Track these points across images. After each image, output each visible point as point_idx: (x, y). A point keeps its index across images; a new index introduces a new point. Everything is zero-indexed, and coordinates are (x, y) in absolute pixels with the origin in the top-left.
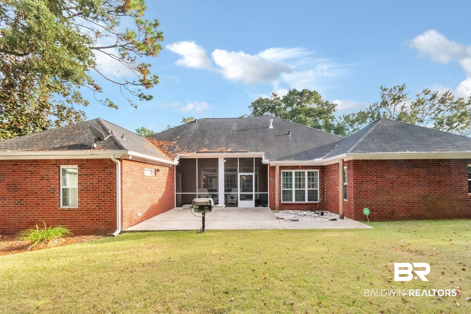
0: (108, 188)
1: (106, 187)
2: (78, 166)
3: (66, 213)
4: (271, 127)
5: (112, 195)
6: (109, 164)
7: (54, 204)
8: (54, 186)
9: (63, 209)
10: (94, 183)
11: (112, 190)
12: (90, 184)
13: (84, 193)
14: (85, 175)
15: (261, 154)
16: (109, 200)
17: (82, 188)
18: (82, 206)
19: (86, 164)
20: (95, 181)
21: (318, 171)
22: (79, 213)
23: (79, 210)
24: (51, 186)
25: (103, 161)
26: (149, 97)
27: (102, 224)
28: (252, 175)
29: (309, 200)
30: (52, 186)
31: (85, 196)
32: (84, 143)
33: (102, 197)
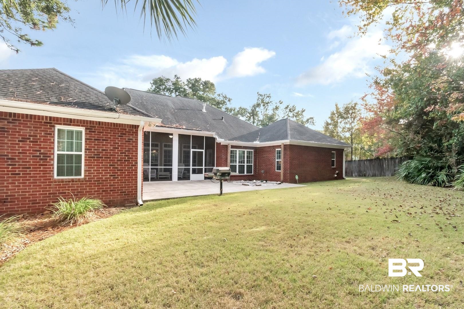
0: (127, 156)
1: (124, 154)
2: (86, 129)
3: (67, 184)
4: (204, 110)
5: (130, 163)
6: (127, 130)
7: (45, 174)
8: (45, 151)
9: (59, 180)
10: (107, 150)
11: (131, 158)
12: (102, 150)
13: (94, 160)
14: (95, 140)
15: (213, 134)
16: (126, 169)
17: (92, 155)
18: (90, 176)
19: (98, 127)
20: (109, 148)
21: (253, 150)
22: (86, 184)
23: (86, 181)
24: (40, 151)
25: (120, 127)
26: (37, 42)
27: (118, 195)
28: (203, 152)
29: (247, 173)
30: (42, 151)
31: (96, 164)
32: (95, 103)
33: (117, 165)
